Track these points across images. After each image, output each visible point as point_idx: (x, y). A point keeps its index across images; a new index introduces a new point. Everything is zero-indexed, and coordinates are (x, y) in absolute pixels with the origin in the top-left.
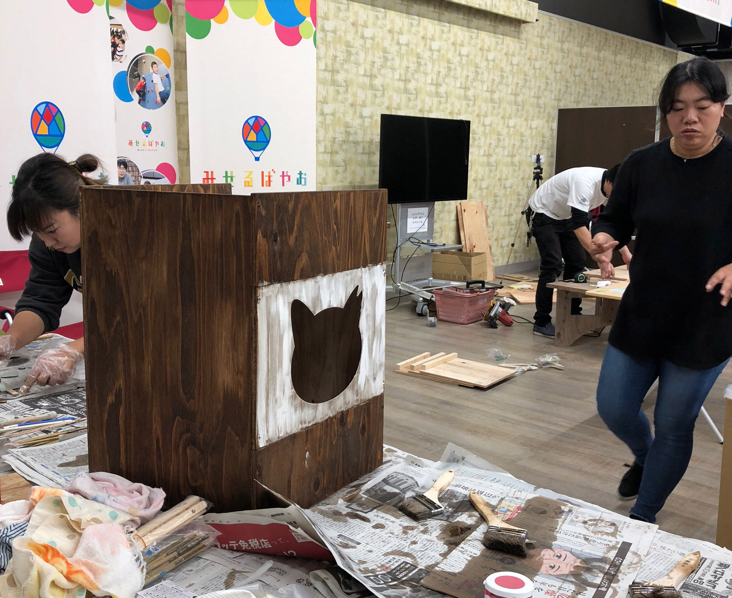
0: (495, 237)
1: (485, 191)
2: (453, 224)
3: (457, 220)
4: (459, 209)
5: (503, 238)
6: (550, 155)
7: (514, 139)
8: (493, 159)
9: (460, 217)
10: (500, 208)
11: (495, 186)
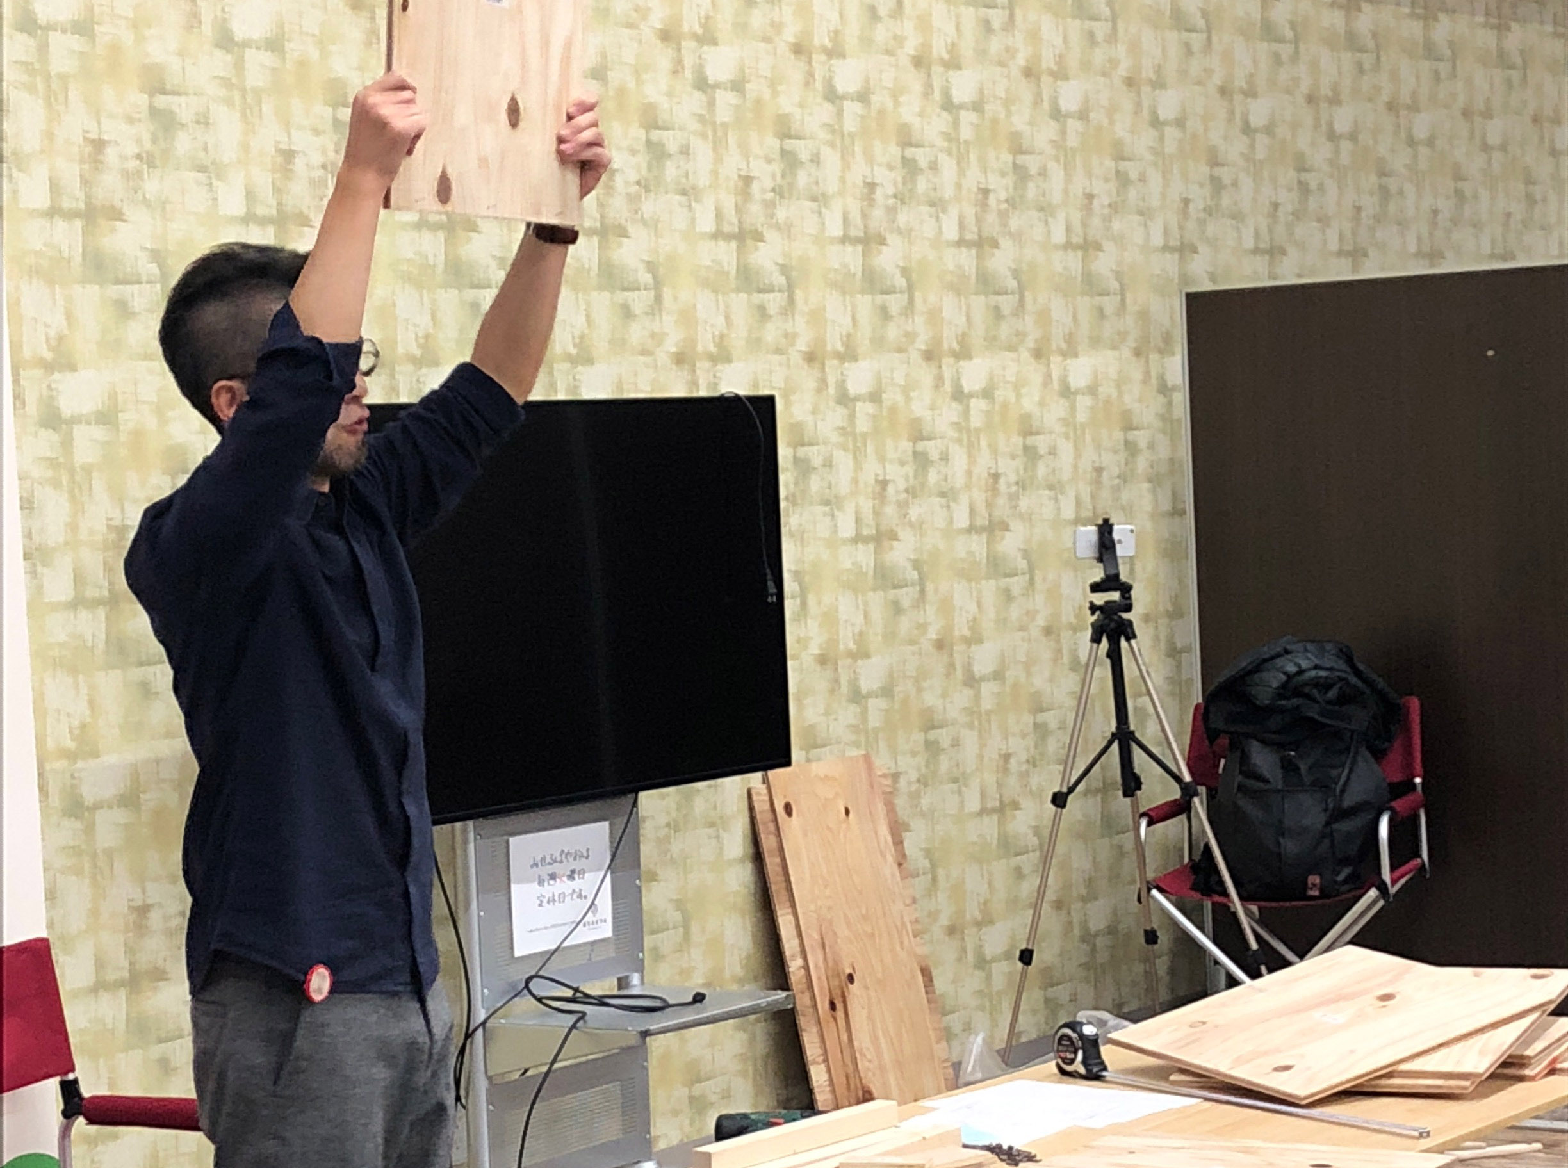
0: (944, 921)
1: (876, 705)
2: (740, 878)
3: (758, 857)
4: (761, 805)
5: (986, 920)
6: (1166, 506)
7: (994, 451)
8: (900, 554)
9: (768, 843)
10: (958, 780)
11: (921, 677)
